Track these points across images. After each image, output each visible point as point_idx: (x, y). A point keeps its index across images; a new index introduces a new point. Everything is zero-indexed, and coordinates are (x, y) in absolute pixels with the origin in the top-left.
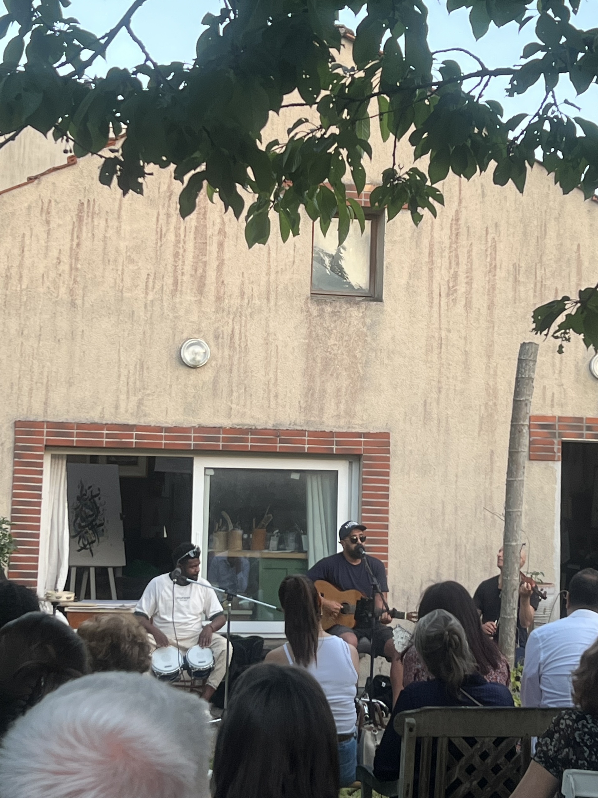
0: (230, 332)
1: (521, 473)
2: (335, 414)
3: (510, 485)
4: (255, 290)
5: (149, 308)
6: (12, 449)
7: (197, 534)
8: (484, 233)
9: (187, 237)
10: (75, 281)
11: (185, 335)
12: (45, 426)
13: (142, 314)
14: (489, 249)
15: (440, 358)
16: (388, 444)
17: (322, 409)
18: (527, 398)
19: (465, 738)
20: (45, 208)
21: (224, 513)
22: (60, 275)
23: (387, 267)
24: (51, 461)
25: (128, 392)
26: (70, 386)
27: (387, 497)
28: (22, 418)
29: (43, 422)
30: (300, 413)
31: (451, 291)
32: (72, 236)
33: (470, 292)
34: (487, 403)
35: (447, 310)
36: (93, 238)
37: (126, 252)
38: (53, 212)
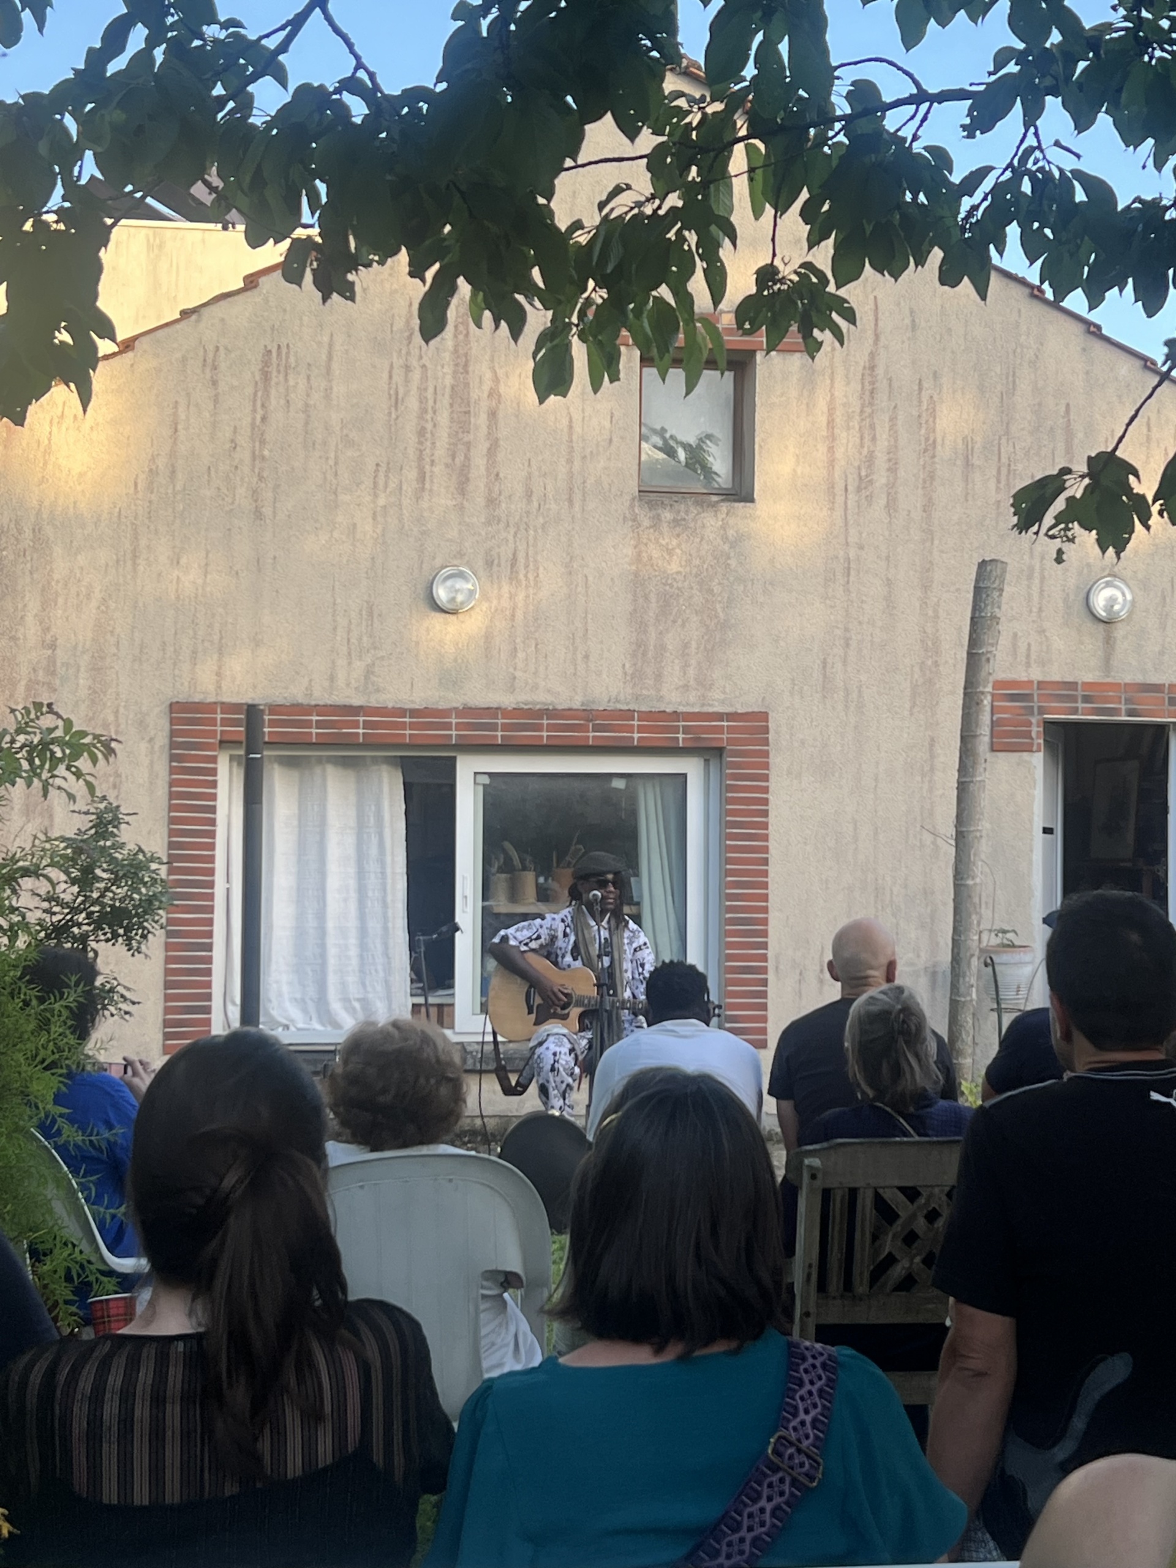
0: (511, 556)
1: (982, 770)
2: (681, 683)
3: (963, 789)
4: (549, 487)
5: (379, 519)
6: (167, 747)
7: (464, 878)
8: (916, 388)
9: (438, 403)
10: (261, 478)
11: (438, 562)
12: (219, 711)
13: (368, 528)
14: (924, 414)
15: (847, 591)
16: (766, 730)
17: (659, 677)
18: (990, 649)
19: (901, 1189)
20: (209, 361)
21: (507, 845)
22: (236, 467)
23: (760, 446)
24: (231, 767)
25: (349, 654)
26: (257, 646)
27: (765, 813)
28: (181, 698)
29: (215, 703)
30: (625, 683)
31: (864, 483)
32: (254, 405)
33: (894, 484)
34: (923, 663)
35: (858, 514)
36: (288, 407)
37: (342, 429)
38: (223, 366)
